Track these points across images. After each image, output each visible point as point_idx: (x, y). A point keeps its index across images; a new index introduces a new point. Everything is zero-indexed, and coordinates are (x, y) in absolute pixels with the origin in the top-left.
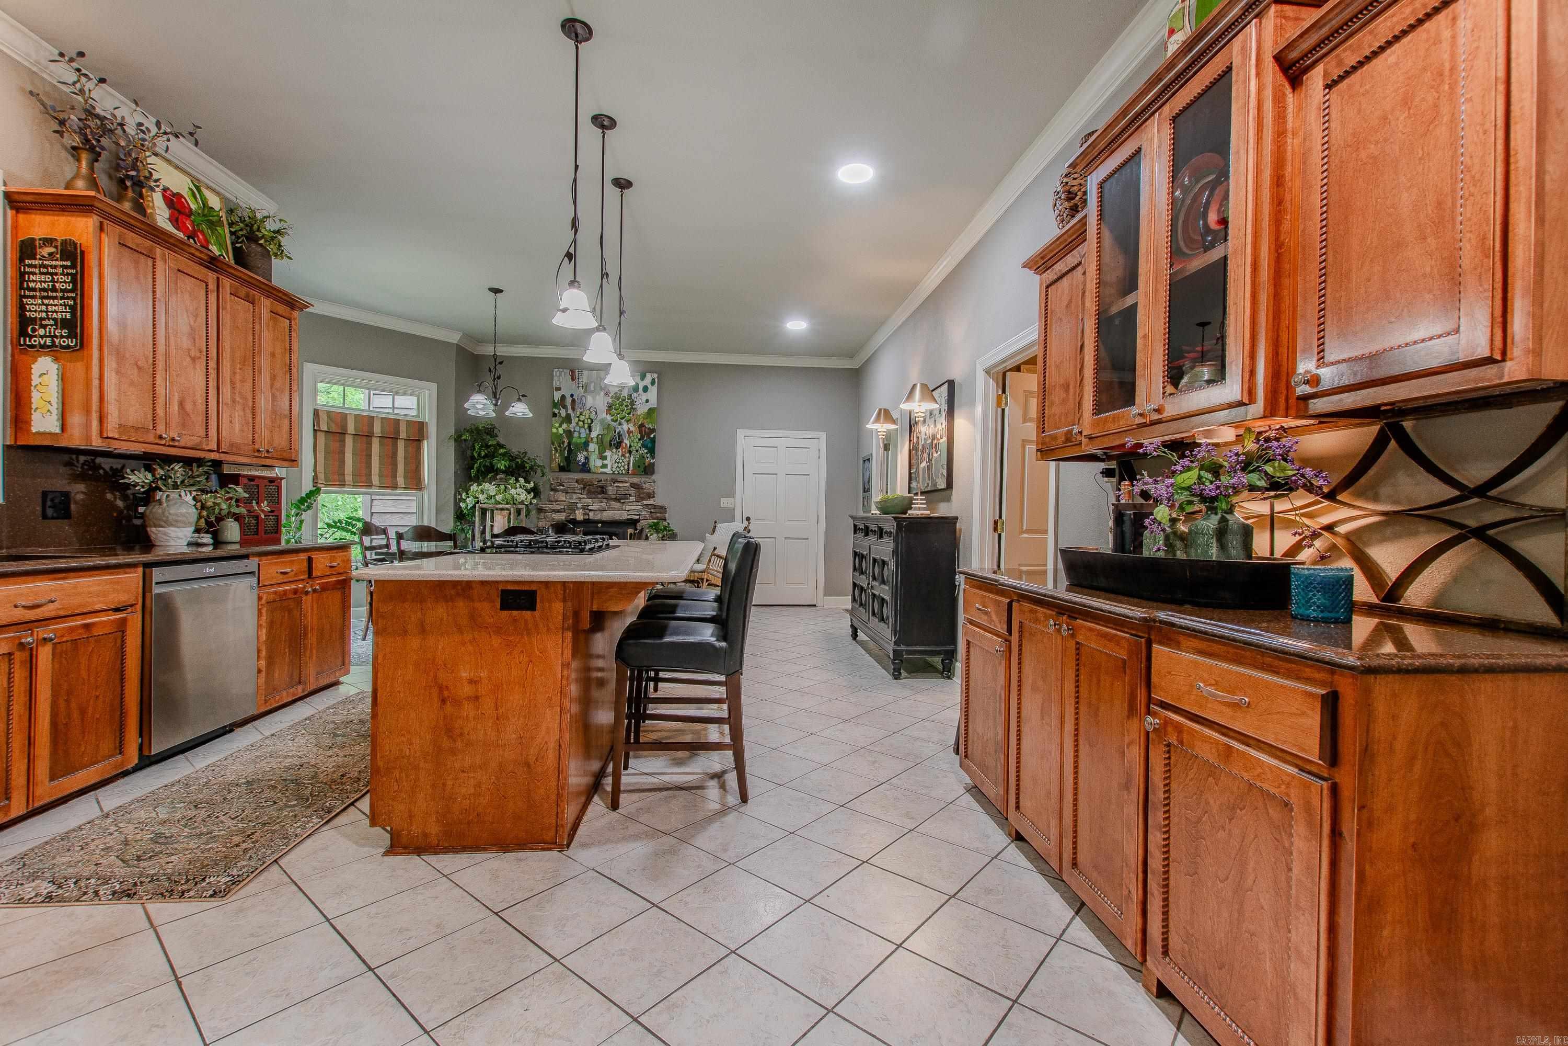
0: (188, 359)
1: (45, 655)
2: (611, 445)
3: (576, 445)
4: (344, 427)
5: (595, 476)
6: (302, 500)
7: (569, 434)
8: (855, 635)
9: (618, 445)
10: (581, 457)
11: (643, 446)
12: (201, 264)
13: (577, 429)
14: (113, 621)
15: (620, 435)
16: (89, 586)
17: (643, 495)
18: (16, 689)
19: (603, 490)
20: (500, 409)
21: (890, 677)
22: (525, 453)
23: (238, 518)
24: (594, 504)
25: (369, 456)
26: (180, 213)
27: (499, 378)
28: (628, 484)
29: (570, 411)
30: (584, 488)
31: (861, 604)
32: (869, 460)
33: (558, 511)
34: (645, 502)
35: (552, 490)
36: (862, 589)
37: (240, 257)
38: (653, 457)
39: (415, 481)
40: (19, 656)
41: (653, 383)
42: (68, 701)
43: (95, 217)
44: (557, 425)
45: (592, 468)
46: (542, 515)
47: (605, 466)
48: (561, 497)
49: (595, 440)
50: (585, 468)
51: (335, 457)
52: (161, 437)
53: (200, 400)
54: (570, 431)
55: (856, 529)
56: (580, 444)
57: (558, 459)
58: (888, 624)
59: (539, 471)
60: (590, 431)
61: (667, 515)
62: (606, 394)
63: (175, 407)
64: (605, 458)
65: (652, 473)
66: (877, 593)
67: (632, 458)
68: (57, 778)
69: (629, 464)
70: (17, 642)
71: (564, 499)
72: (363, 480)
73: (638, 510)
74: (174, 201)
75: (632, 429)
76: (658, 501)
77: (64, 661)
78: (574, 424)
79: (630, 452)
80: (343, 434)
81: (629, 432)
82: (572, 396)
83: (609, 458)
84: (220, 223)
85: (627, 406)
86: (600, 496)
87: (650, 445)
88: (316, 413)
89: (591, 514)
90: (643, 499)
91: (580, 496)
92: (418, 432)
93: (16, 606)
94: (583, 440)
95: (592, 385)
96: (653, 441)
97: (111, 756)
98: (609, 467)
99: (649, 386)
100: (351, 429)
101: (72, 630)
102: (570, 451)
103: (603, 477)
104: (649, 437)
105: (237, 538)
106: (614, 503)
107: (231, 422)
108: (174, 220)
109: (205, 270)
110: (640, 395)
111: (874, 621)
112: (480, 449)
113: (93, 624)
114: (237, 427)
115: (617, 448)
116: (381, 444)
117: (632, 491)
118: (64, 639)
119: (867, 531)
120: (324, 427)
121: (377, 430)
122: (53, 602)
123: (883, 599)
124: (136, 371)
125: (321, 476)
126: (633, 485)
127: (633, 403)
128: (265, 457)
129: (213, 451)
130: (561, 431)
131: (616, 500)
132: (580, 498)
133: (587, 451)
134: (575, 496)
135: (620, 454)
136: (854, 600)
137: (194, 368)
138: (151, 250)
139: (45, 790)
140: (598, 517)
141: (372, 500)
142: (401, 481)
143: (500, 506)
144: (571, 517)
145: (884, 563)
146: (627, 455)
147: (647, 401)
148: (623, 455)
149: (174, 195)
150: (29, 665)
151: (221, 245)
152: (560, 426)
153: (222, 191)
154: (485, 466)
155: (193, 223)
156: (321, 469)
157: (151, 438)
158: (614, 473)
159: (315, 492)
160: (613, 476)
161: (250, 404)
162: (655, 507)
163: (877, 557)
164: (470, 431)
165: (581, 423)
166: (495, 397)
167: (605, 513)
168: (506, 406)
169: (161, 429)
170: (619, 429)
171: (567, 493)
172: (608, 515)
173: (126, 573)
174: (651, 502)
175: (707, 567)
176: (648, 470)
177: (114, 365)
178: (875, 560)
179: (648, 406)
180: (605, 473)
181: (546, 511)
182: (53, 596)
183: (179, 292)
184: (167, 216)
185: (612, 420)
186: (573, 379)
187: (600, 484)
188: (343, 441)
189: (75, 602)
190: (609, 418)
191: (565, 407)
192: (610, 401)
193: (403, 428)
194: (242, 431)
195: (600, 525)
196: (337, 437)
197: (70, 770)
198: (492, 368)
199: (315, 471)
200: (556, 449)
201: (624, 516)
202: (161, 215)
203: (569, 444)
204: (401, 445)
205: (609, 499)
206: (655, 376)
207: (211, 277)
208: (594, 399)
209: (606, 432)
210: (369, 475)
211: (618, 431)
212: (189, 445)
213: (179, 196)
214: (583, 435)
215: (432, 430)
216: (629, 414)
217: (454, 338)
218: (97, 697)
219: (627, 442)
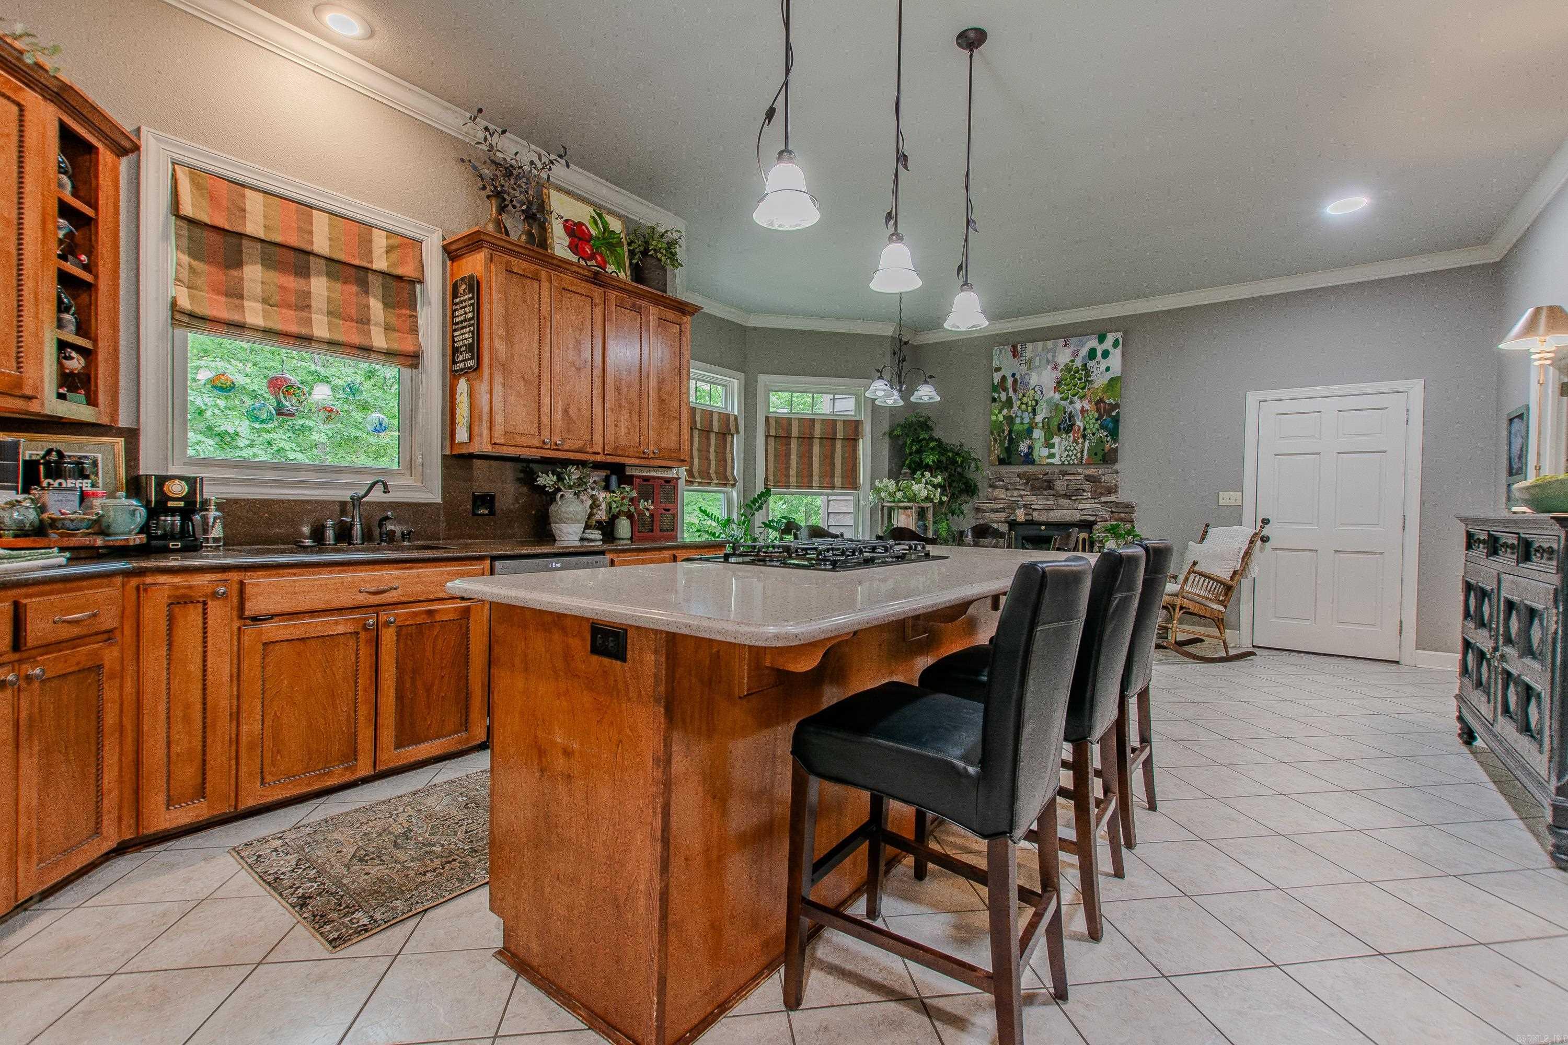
0: (573, 369)
1: (388, 637)
2: (1059, 429)
3: (1019, 433)
4: (789, 430)
5: (1040, 468)
6: (754, 501)
7: (1010, 420)
8: (1468, 736)
9: (1069, 429)
10: (1023, 447)
11: (1102, 427)
12: (587, 281)
13: (1019, 413)
14: (455, 609)
15: (1071, 416)
16: (431, 576)
17: (1101, 489)
18: (361, 665)
19: (1050, 485)
20: (905, 395)
21: (1546, 860)
22: (961, 446)
23: (630, 516)
24: (1038, 502)
25: (811, 457)
26: (580, 239)
27: (904, 360)
28: (1081, 477)
29: (1011, 393)
30: (1027, 483)
31: (1479, 684)
32: (1520, 416)
33: (997, 511)
34: (1104, 499)
35: (991, 486)
36: (1481, 655)
37: (638, 274)
38: (1115, 440)
39: (851, 482)
40: (363, 635)
41: (1116, 344)
42: (413, 680)
43: (487, 250)
44: (997, 411)
45: (1036, 459)
46: (980, 515)
47: (1052, 456)
48: (1001, 494)
49: (1040, 425)
50: (1028, 459)
51: (782, 458)
52: (544, 442)
53: (585, 407)
54: (1011, 417)
55: (1471, 541)
56: (1022, 431)
57: (997, 450)
58: (1540, 743)
59: (973, 463)
60: (1035, 414)
61: (1134, 516)
62: (1055, 368)
63: (558, 415)
64: (1053, 446)
65: (1115, 461)
66: (1515, 672)
67: (1086, 444)
68: (404, 746)
69: (1082, 452)
70: (362, 623)
71: (1003, 496)
72: (805, 482)
73: (1094, 509)
74: (575, 231)
75: (1087, 406)
76: (1123, 496)
77: (409, 642)
78: (1015, 408)
79: (1084, 437)
80: (789, 437)
81: (1083, 411)
82: (1014, 375)
83: (1057, 446)
84: (620, 244)
85: (1080, 379)
86: (1045, 492)
87: (1111, 425)
88: (767, 418)
89: (1035, 514)
90: (1102, 495)
91: (1023, 492)
92: (854, 429)
93: (360, 592)
94: (1026, 427)
95: (1038, 359)
96: (1116, 420)
97: (456, 732)
98: (1057, 456)
99: (1111, 350)
100: (795, 432)
101: (416, 614)
102: (1011, 440)
103: (1050, 469)
104: (1109, 415)
105: (628, 535)
106: (1063, 501)
107: (616, 426)
108: (573, 247)
109: (590, 286)
110: (1098, 363)
111: (1506, 728)
112: (911, 444)
113: (436, 611)
114: (623, 431)
115: (1067, 433)
116: (821, 445)
117: (1087, 485)
118: (408, 623)
119: (1494, 546)
120: (772, 433)
121: (817, 432)
122: (396, 589)
123: (1528, 688)
124: (522, 383)
125: (771, 478)
126: (1088, 478)
127: (1088, 373)
128: (652, 458)
129: (598, 453)
130: (1001, 418)
131: (1066, 496)
132: (1022, 496)
133: (1031, 438)
134: (1016, 493)
135: (1071, 439)
136: (1465, 671)
137: (580, 377)
138: (537, 272)
139: (392, 756)
140: (1043, 518)
141: (829, 501)
142: (838, 481)
143: (902, 505)
144: (1012, 518)
145: (1532, 613)
146: (1081, 440)
147: (1108, 369)
148: (1075, 441)
149: (575, 224)
150: (374, 644)
151: (620, 265)
152: (1000, 412)
153: (623, 212)
154: (914, 462)
155: (592, 248)
156: (771, 471)
157: (537, 443)
158: (1063, 464)
159: (767, 492)
160: (1063, 468)
161: (637, 408)
162: (1117, 504)
163: (1516, 599)
164: (903, 427)
165: (1024, 407)
166: (900, 382)
167: (1052, 513)
168: (912, 390)
169: (545, 434)
170: (1070, 408)
171: (1007, 489)
172: (1056, 516)
173: (472, 565)
174: (1112, 498)
175: (1182, 588)
176: (1108, 458)
177: (501, 379)
178: (1510, 605)
179: (1109, 375)
180: (1052, 464)
181: (984, 511)
182: (395, 584)
183: (564, 309)
184: (567, 244)
185: (1062, 399)
186: (1014, 356)
187: (1046, 478)
188: (788, 445)
189: (418, 590)
190: (1057, 396)
191: (1005, 389)
192: (1059, 375)
193: (840, 427)
194: (628, 433)
195: (1043, 527)
196: (784, 441)
197: (416, 740)
198: (897, 350)
199: (766, 474)
200: (995, 439)
201: (1077, 516)
202: (560, 246)
203: (1010, 432)
204: (838, 446)
205: (1057, 496)
206: (1119, 335)
207: (597, 292)
208: (1039, 375)
209: (1053, 414)
210: (810, 476)
211: (1068, 411)
212: (573, 448)
213: (580, 224)
214: (1026, 421)
215: (867, 429)
216: (1083, 388)
217: (889, 330)
218: (443, 677)
219: (1080, 423)
